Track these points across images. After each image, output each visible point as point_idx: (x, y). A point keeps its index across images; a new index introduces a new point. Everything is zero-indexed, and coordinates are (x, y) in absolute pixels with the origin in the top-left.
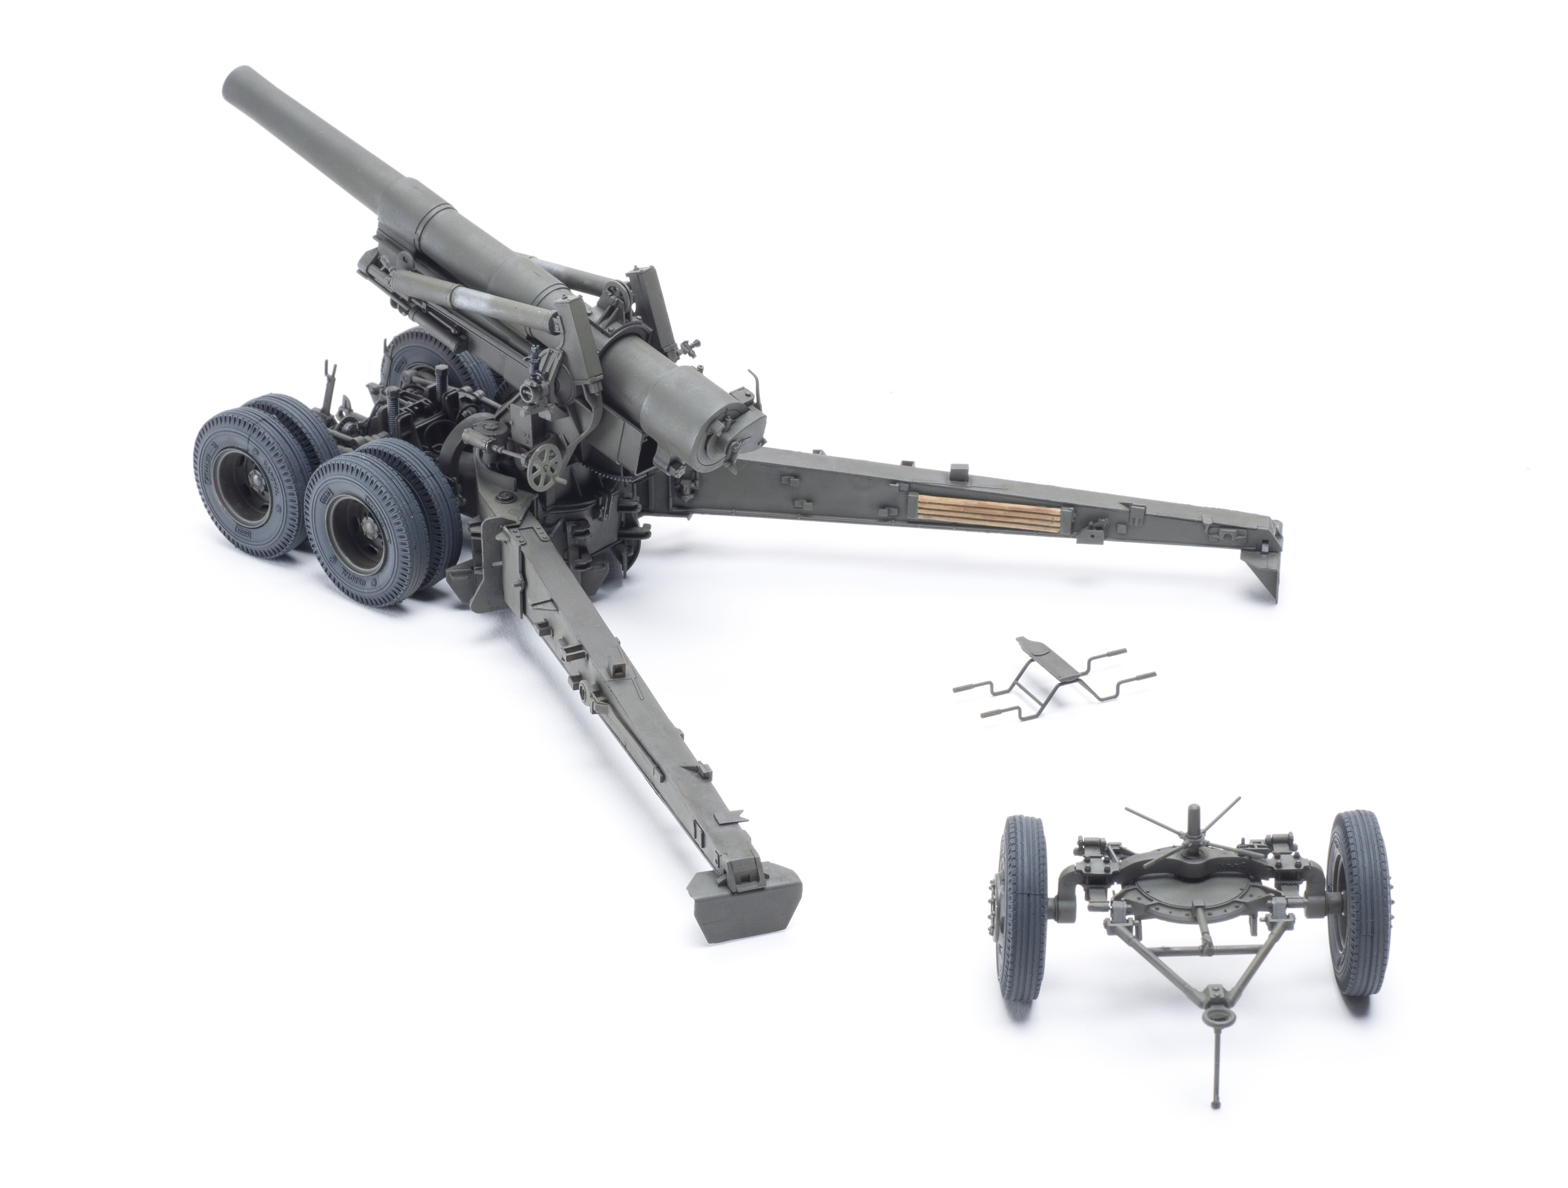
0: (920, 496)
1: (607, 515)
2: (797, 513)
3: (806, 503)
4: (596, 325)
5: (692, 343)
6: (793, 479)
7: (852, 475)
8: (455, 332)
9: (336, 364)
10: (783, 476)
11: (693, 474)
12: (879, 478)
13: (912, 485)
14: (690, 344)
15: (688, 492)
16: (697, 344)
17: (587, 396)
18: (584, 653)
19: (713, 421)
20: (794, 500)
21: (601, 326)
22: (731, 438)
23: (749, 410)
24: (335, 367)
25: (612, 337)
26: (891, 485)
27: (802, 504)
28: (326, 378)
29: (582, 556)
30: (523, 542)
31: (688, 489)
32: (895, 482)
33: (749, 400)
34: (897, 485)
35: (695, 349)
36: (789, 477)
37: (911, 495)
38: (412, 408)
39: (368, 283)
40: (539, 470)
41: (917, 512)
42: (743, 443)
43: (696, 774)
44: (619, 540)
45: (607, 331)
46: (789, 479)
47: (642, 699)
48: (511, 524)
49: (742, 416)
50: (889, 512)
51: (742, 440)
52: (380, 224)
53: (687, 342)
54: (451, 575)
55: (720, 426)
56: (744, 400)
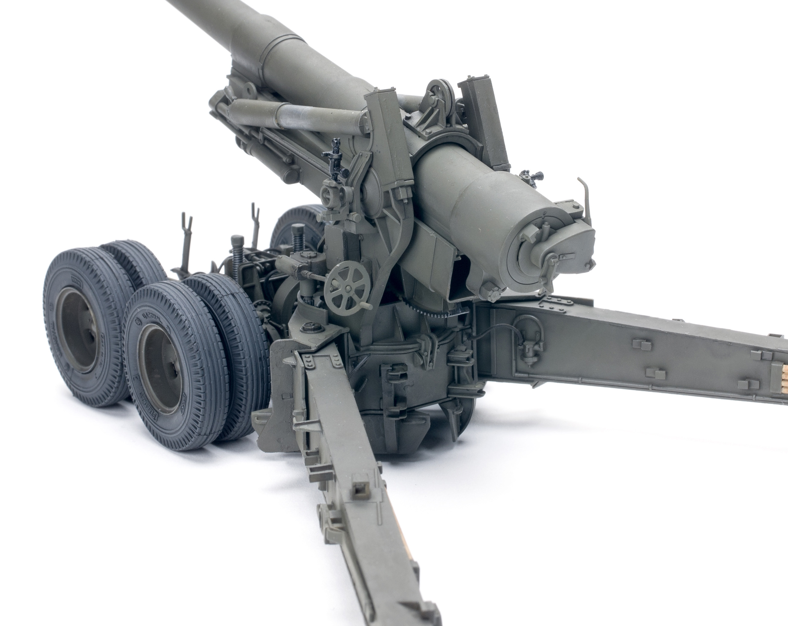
0: (784, 365)
1: (431, 364)
2: (648, 384)
3: (658, 372)
4: (413, 128)
5: (534, 174)
6: (644, 343)
7: (710, 340)
8: (286, 160)
9: (192, 216)
10: (635, 339)
11: (538, 335)
12: (739, 344)
13: (776, 353)
14: (531, 174)
15: (531, 354)
16: (540, 176)
17: (395, 204)
18: (332, 473)
19: (525, 224)
20: (646, 367)
21: (418, 129)
22: (548, 248)
23: (575, 222)
24: (191, 219)
25: (429, 141)
26: (752, 351)
27: (654, 373)
28: (183, 232)
29: (397, 405)
30: (312, 366)
31: (531, 350)
32: (757, 349)
33: (576, 212)
34: (760, 352)
35: (536, 181)
36: (641, 341)
37: (773, 364)
38: (263, 264)
39: (218, 123)
40: (340, 290)
41: (780, 384)
42: (564, 258)
43: (414, 613)
44: (448, 397)
45: (424, 133)
46: (641, 342)
47: (380, 523)
48: (304, 348)
49: (566, 227)
50: (750, 384)
51: (564, 254)
52: (234, 63)
53: (528, 172)
54: (256, 418)
55: (532, 231)
56: (570, 210)
